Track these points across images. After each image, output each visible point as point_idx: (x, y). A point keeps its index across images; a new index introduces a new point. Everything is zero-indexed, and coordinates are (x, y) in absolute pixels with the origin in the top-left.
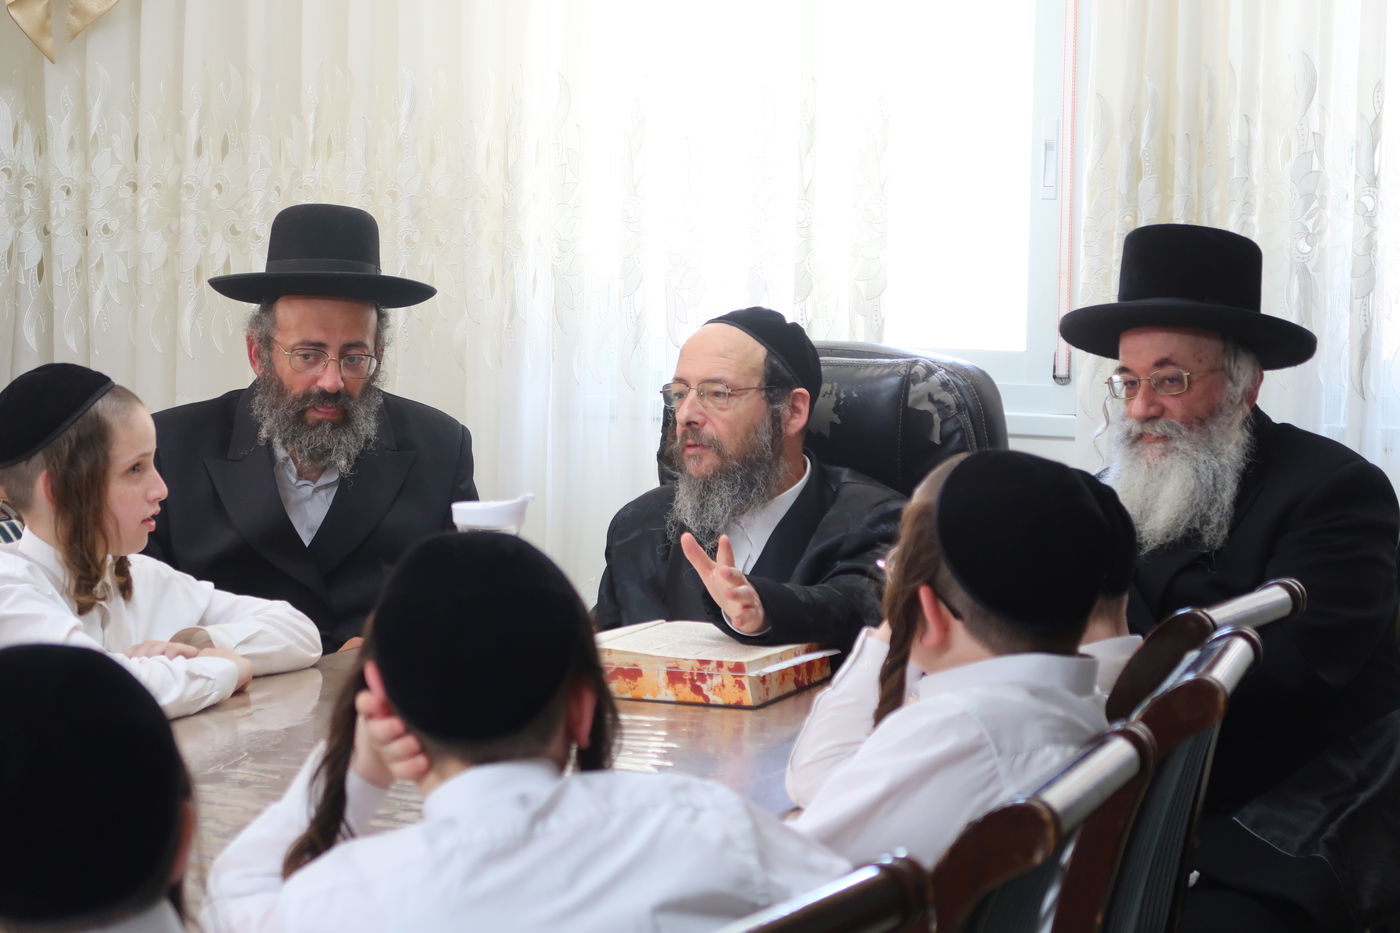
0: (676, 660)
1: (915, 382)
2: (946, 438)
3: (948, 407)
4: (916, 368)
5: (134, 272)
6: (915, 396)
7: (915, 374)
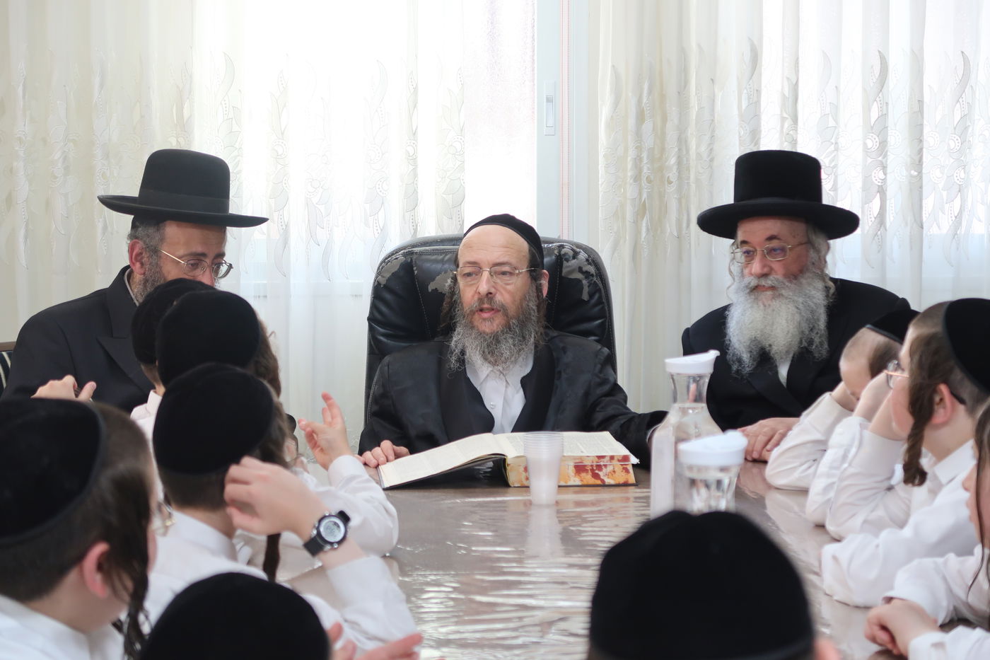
1: (567, 260)
2: (591, 295)
3: (592, 275)
4: (565, 250)
6: (568, 269)
7: (565, 254)
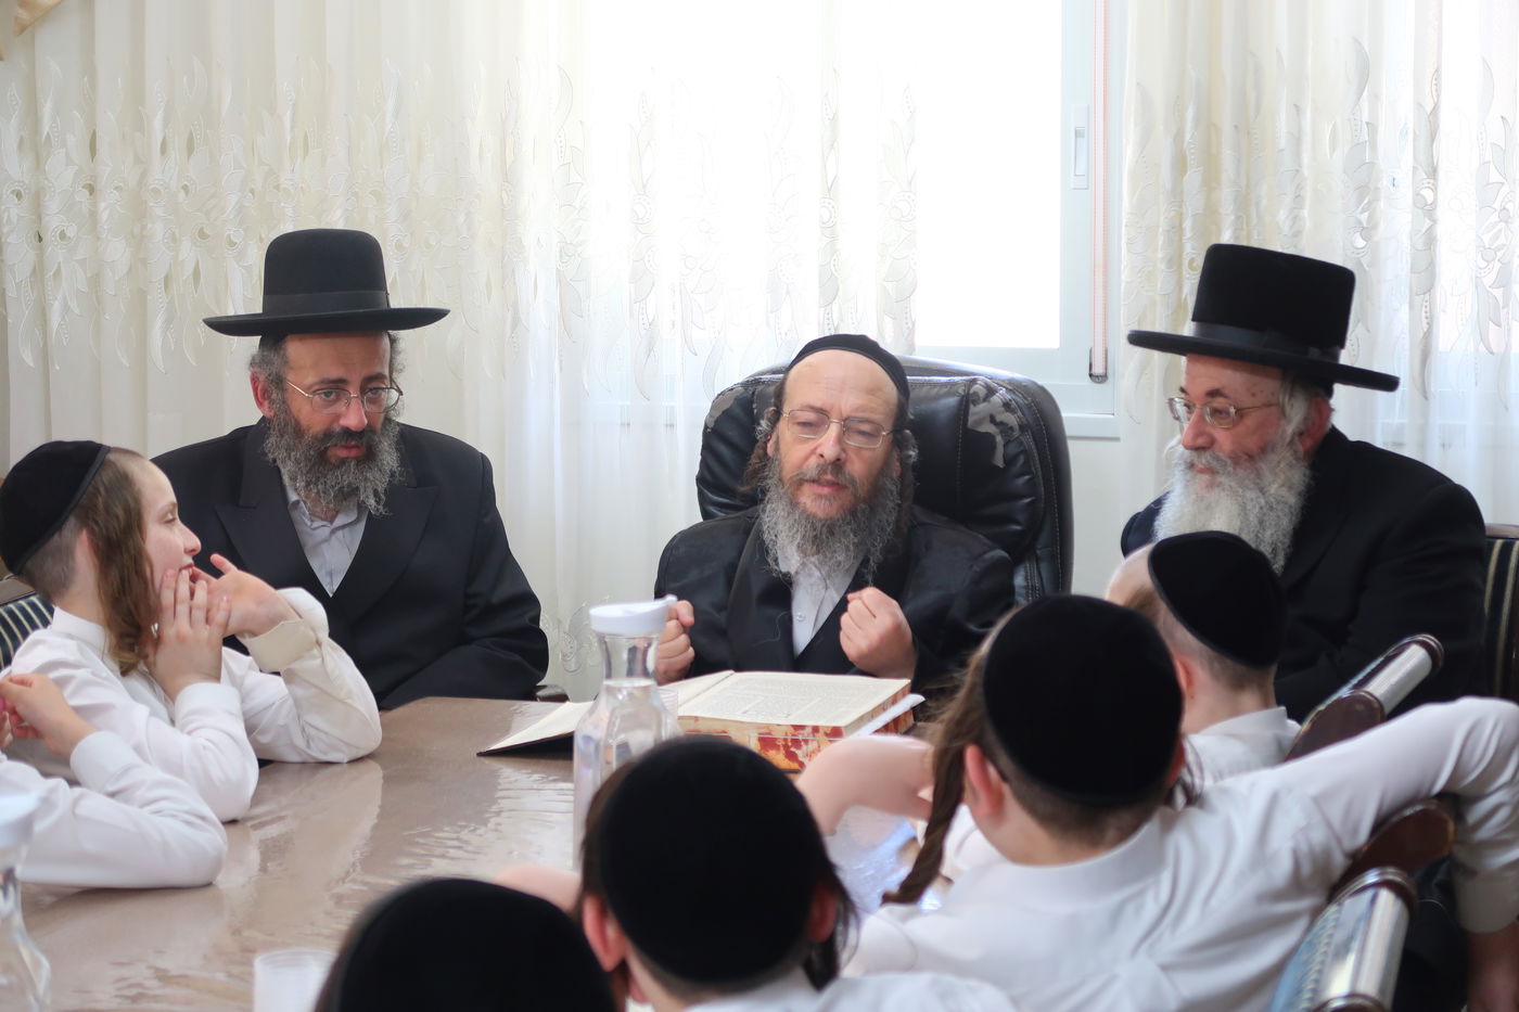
0: (768, 726)
1: (975, 403)
2: (1009, 461)
3: (1011, 428)
4: (976, 388)
5: (96, 281)
6: (976, 417)
7: (975, 393)
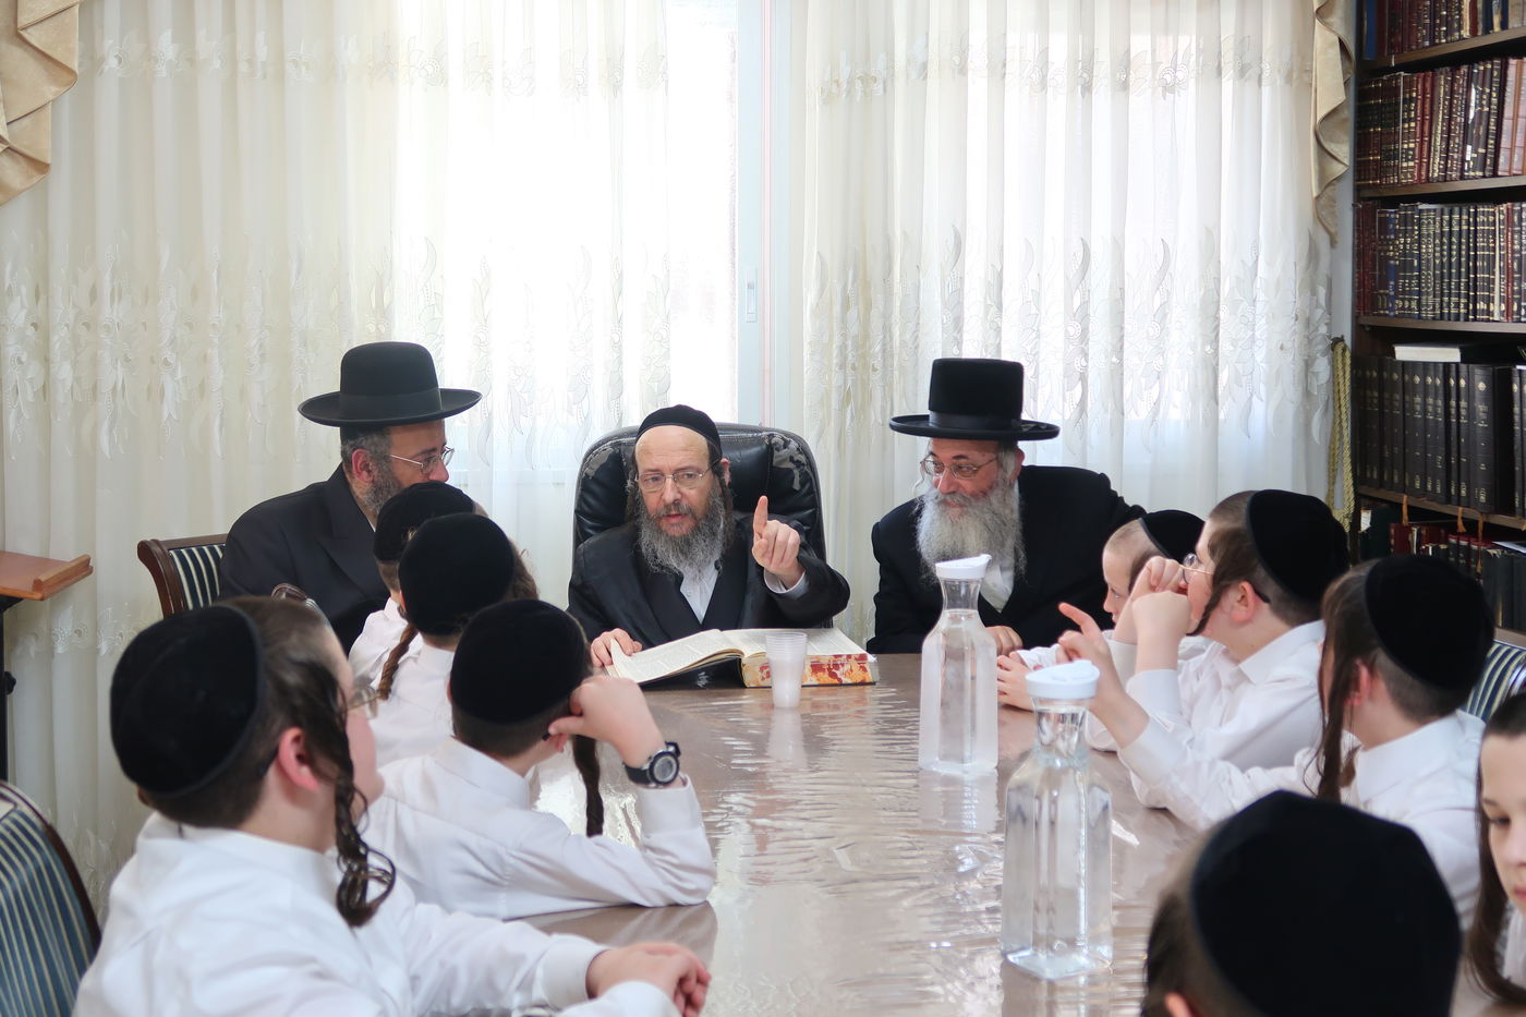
1: (778, 450)
2: (802, 484)
4: (775, 438)
6: (779, 459)
7: (776, 444)
